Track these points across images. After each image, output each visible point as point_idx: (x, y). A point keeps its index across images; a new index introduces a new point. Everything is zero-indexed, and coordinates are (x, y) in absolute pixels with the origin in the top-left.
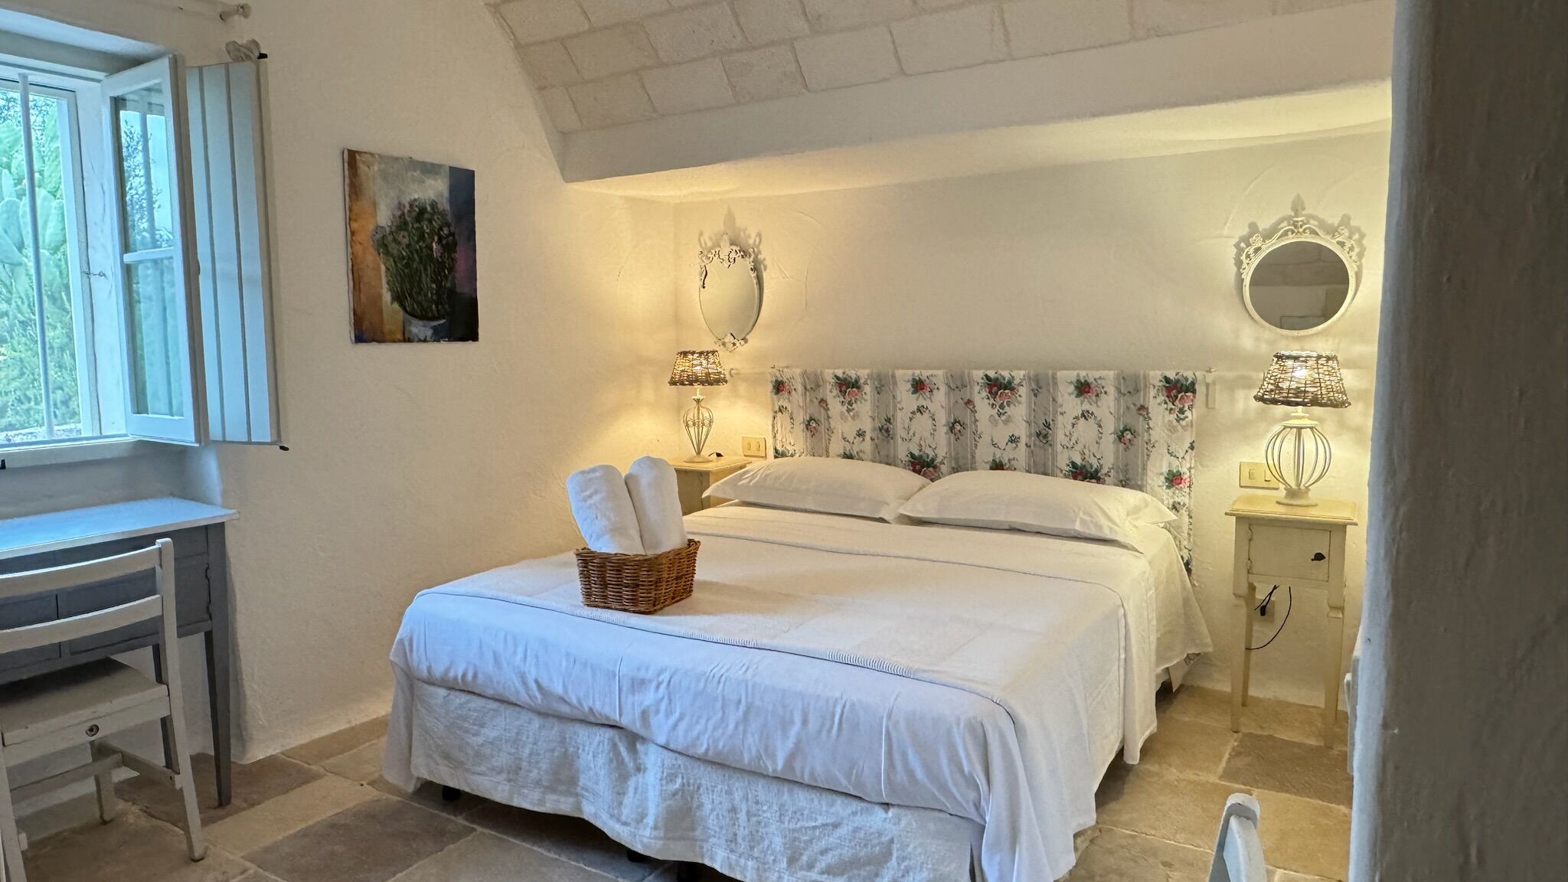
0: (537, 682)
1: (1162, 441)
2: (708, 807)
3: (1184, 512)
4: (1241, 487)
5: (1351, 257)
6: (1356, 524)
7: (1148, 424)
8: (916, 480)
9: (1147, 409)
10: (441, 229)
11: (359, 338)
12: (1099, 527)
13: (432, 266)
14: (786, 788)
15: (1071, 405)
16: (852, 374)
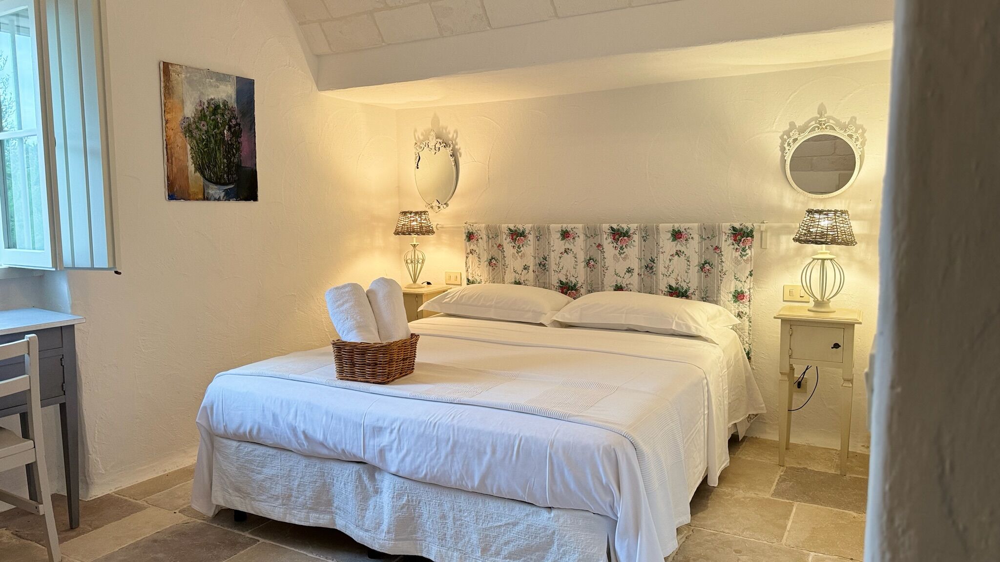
0: (304, 432)
1: (731, 271)
2: (425, 516)
3: (745, 318)
4: (784, 301)
5: (857, 145)
6: (860, 323)
7: (721, 259)
8: (564, 298)
9: (720, 249)
10: (230, 120)
11: (172, 197)
12: (688, 327)
13: (224, 147)
14: (480, 500)
15: (668, 246)
16: (520, 227)
